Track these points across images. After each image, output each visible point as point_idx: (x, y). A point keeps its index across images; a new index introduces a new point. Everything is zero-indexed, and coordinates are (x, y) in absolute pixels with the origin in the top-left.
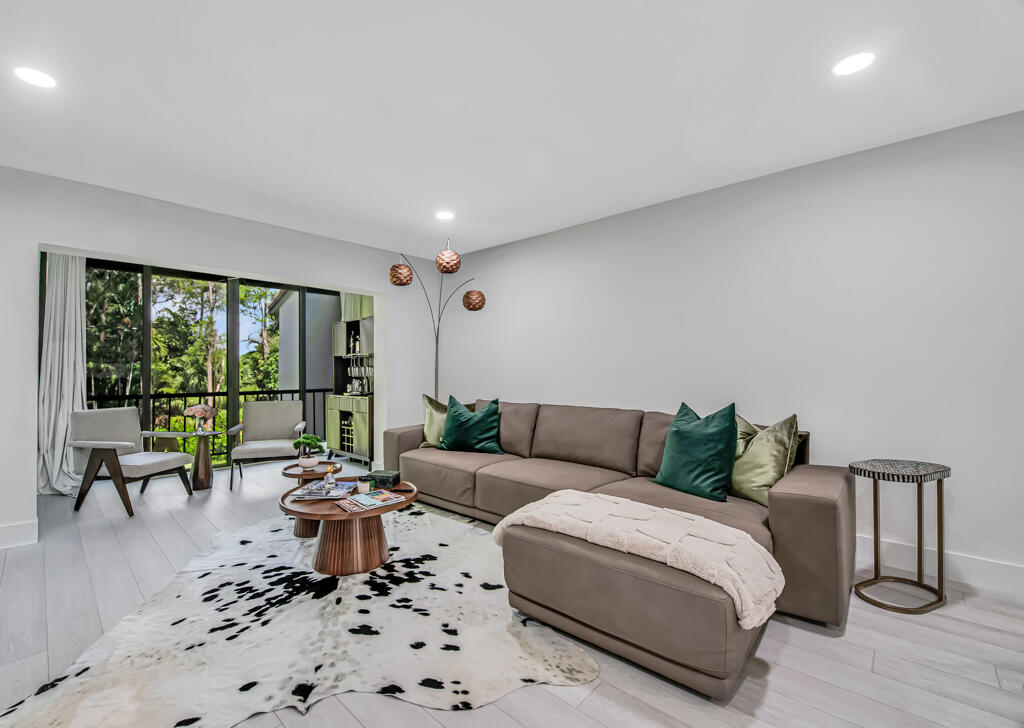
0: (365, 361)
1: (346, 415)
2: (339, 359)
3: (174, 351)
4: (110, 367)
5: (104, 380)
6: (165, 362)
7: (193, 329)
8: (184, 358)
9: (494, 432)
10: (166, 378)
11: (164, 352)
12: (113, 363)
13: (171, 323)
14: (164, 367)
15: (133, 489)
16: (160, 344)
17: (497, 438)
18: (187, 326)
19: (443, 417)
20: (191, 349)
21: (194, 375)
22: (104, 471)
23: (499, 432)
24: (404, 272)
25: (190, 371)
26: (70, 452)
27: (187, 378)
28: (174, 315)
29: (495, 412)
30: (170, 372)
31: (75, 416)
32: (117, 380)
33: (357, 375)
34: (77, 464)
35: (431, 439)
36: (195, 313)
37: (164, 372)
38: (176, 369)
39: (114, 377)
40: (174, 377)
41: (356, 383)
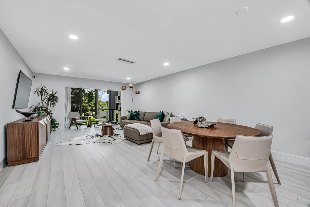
0: (120, 104)
1: (117, 114)
2: (117, 103)
3: (89, 101)
4: (75, 105)
5: (73, 108)
6: (87, 104)
7: (94, 96)
8: (92, 103)
9: (138, 117)
10: (88, 107)
11: (87, 101)
12: (76, 104)
13: (88, 94)
14: (87, 105)
15: (78, 126)
16: (86, 99)
17: (139, 118)
18: (92, 95)
19: (129, 114)
20: (93, 100)
21: (94, 107)
22: (74, 122)
23: (139, 117)
24: (124, 88)
25: (93, 106)
26: (69, 119)
27: (92, 107)
28: (89, 92)
29: (139, 113)
30: (88, 106)
31: (69, 113)
32: (76, 108)
33: (120, 106)
34: (70, 121)
35: (127, 118)
36: (94, 92)
37: (87, 106)
38: (89, 105)
39: (76, 107)
40: (89, 107)
41: (119, 108)
